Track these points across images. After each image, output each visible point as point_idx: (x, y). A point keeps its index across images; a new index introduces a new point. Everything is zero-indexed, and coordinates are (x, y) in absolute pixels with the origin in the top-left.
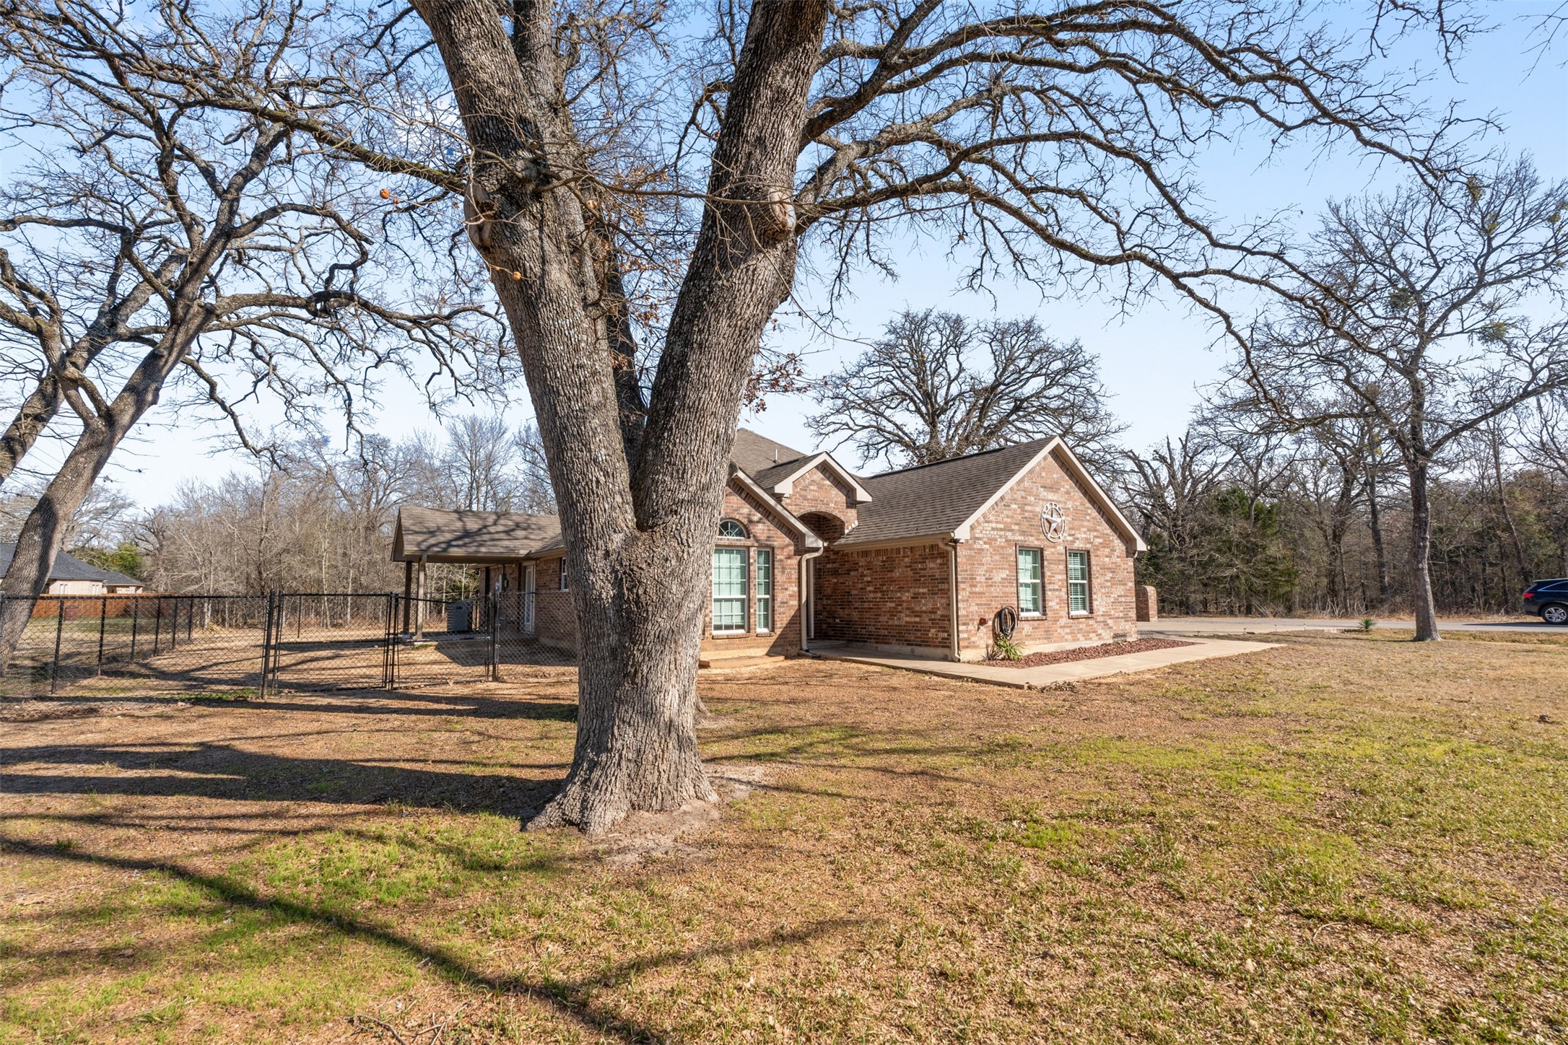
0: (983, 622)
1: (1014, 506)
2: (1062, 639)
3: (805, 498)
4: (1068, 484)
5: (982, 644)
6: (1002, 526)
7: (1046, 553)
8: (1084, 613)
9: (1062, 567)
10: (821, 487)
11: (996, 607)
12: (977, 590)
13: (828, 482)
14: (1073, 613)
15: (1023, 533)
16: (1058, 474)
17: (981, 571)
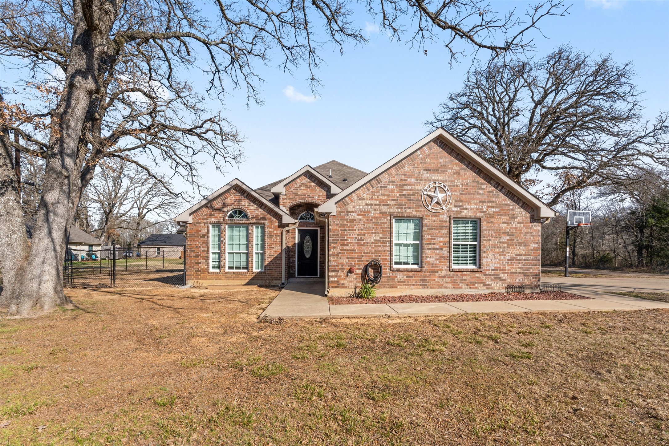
0: (350, 271)
1: (391, 187)
2: (440, 286)
3: (297, 195)
4: (455, 165)
5: (352, 285)
6: (377, 202)
7: (425, 221)
8: (473, 267)
9: (445, 231)
10: (308, 187)
11: (366, 260)
12: (348, 248)
13: (313, 184)
14: (454, 267)
15: (401, 207)
16: (445, 158)
17: (354, 234)
